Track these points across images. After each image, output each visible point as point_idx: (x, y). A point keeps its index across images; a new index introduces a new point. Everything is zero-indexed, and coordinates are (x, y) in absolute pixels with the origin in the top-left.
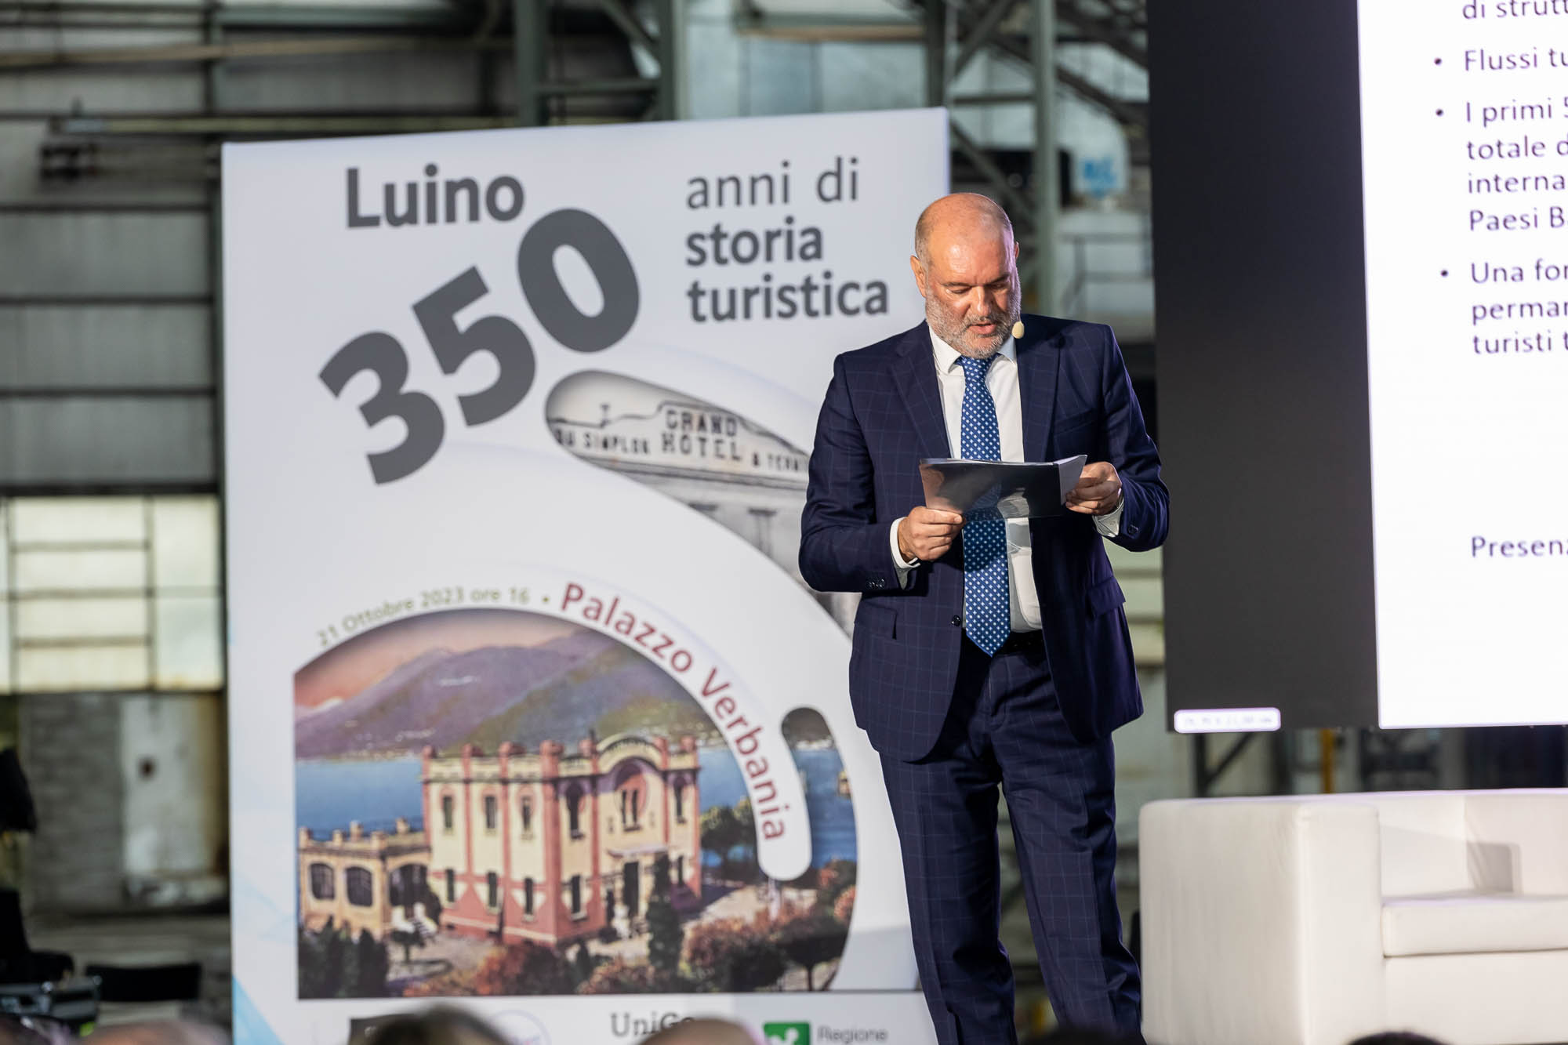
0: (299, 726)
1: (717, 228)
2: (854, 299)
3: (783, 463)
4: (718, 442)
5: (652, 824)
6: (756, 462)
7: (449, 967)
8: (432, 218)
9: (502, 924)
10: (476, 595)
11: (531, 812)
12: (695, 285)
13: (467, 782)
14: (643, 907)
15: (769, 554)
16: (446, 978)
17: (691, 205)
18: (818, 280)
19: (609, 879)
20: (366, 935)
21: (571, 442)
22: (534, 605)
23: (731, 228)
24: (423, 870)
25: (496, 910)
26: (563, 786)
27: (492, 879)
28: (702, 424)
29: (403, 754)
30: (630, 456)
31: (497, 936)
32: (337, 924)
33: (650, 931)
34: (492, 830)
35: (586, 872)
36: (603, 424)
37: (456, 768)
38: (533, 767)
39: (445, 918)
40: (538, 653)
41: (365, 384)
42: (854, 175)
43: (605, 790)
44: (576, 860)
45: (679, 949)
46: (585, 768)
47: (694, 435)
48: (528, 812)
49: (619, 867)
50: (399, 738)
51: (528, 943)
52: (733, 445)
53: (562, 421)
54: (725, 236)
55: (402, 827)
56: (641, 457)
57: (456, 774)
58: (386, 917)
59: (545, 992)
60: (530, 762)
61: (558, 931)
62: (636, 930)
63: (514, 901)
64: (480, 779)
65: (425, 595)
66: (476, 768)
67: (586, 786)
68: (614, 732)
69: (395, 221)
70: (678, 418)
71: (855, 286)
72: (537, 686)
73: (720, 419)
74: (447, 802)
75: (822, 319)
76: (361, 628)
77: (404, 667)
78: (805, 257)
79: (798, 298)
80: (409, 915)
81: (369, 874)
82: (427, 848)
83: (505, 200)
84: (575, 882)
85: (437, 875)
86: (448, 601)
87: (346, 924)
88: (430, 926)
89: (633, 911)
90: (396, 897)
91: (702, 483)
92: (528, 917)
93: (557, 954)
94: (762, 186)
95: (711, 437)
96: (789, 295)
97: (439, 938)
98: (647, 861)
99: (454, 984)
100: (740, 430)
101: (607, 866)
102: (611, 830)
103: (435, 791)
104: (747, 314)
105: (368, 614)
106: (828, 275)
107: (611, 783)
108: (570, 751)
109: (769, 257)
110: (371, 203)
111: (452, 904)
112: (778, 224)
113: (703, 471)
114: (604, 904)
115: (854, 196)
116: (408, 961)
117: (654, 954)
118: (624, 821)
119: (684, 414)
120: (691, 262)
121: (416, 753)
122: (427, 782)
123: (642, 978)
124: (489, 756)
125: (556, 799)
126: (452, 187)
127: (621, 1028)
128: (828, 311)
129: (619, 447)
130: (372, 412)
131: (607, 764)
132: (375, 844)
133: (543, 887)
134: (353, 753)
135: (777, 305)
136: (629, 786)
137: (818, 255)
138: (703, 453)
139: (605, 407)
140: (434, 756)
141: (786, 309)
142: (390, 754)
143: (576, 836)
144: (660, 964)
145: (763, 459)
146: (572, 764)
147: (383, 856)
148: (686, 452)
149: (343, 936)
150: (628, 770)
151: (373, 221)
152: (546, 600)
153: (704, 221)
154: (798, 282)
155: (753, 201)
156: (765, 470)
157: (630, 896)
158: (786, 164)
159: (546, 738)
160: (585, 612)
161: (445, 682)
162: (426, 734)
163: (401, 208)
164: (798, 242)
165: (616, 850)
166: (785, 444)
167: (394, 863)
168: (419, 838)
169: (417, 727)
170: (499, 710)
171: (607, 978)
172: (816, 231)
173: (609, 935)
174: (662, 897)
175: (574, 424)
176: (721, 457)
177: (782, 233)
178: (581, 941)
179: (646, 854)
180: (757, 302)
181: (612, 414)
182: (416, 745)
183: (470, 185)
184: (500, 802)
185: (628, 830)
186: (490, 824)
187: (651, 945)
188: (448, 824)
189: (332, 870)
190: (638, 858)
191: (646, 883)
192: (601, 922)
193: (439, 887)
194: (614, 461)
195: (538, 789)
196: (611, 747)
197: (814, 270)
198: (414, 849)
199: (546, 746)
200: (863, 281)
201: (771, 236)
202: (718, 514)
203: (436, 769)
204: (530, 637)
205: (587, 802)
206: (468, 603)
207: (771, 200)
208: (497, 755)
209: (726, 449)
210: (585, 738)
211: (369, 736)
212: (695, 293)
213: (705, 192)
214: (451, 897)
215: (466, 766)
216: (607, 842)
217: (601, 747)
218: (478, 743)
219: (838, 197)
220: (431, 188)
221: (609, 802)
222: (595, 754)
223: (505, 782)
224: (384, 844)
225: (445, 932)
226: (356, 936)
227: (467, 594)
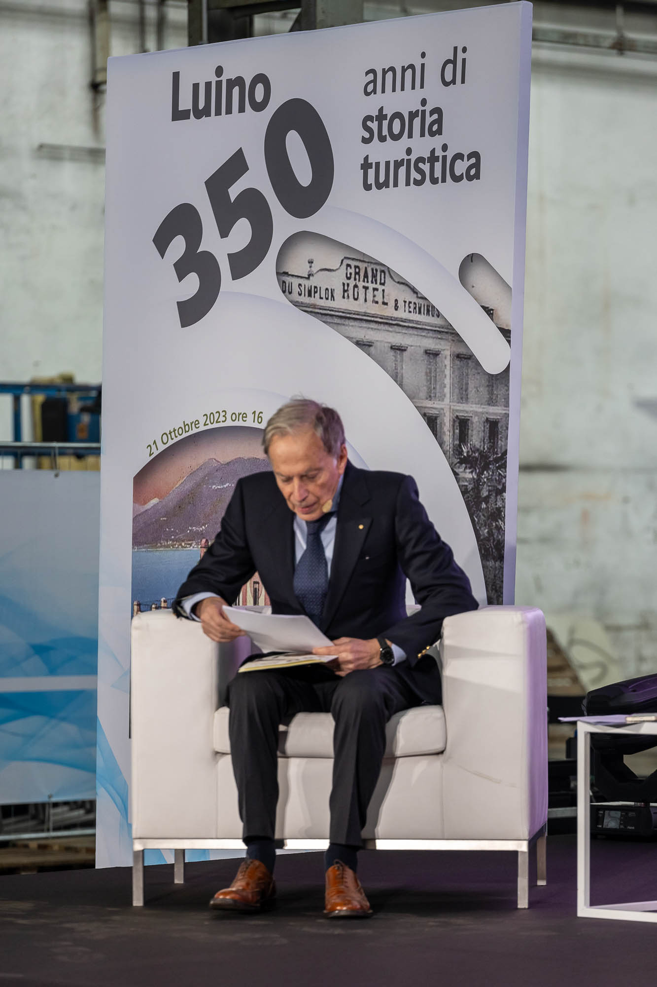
0: (134, 519)
1: (381, 110)
2: (461, 167)
3: (412, 305)
4: (375, 289)
6: (396, 308)
8: (218, 113)
10: (236, 416)
12: (366, 158)
15: (401, 385)
17: (367, 94)
18: (439, 153)
21: (290, 293)
23: (389, 111)
28: (366, 276)
29: (190, 543)
30: (323, 303)
36: (310, 275)
41: (178, 246)
42: (464, 60)
47: (361, 284)
48: (257, 594)
50: (188, 531)
52: (383, 291)
53: (286, 274)
54: (385, 117)
56: (329, 304)
65: (205, 416)
69: (199, 114)
70: (352, 271)
73: (376, 270)
75: (439, 185)
76: (171, 442)
77: (193, 474)
78: (432, 134)
79: (426, 167)
83: (259, 93)
86: (219, 420)
91: (364, 325)
94: (408, 75)
95: (371, 286)
96: (421, 165)
100: (388, 279)
104: (396, 185)
105: (174, 431)
106: (445, 148)
109: (410, 136)
110: (186, 103)
112: (417, 106)
113: (365, 314)
115: (463, 82)
119: (356, 267)
120: (365, 141)
121: (197, 544)
126: (231, 84)
128: (444, 180)
129: (317, 295)
130: (182, 269)
134: (164, 543)
135: (415, 175)
137: (439, 132)
138: (366, 300)
139: (311, 262)
141: (419, 177)
142: (184, 543)
145: (401, 304)
148: (356, 299)
151: (184, 115)
153: (373, 105)
154: (427, 155)
155: (403, 89)
156: (402, 314)
158: (423, 55)
161: (214, 486)
162: (203, 529)
163: (201, 105)
164: (429, 120)
166: (414, 291)
169: (199, 523)
172: (438, 111)
175: (293, 276)
176: (377, 302)
177: (419, 113)
180: (402, 171)
181: (315, 269)
183: (239, 81)
194: (314, 306)
197: (436, 142)
200: (465, 152)
201: (413, 115)
202: (372, 349)
206: (229, 423)
207: (413, 88)
209: (379, 294)
211: (172, 529)
212: (366, 166)
213: (374, 81)
219: (454, 82)
220: (219, 84)
227: (228, 416)
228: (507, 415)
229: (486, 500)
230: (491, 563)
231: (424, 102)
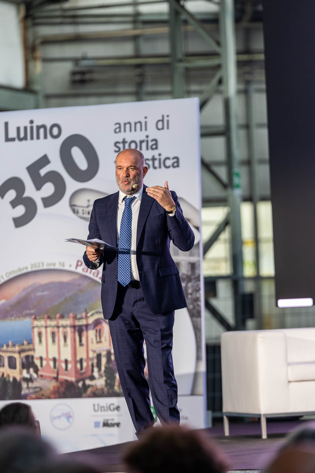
1: (124, 139)
2: (168, 163)
5: (106, 340)
7: (41, 389)
8: (32, 138)
9: (58, 374)
10: (48, 265)
11: (67, 337)
13: (46, 327)
14: (103, 368)
16: (40, 393)
17: (115, 132)
18: (157, 157)
19: (92, 359)
20: (14, 379)
21: (78, 213)
22: (67, 268)
23: (128, 140)
24: (32, 357)
25: (56, 370)
26: (77, 328)
27: (54, 360)
29: (26, 318)
31: (56, 379)
32: (5, 375)
33: (106, 376)
34: (54, 343)
35: (85, 357)
36: (88, 206)
37: (42, 323)
38: (67, 322)
39: (40, 373)
40: (68, 284)
41: (11, 194)
42: (168, 121)
43: (91, 329)
44: (81, 353)
45: (114, 382)
46: (83, 322)
48: (66, 337)
49: (95, 355)
50: (24, 312)
51: (66, 381)
53: (75, 206)
54: (126, 142)
55: (25, 343)
57: (42, 324)
58: (21, 373)
59: (72, 397)
60: (66, 320)
61: (76, 377)
62: (101, 376)
63: (61, 367)
64: (50, 326)
65: (32, 265)
66: (49, 322)
67: (84, 328)
68: (93, 310)
69: (20, 139)
71: (168, 158)
72: (68, 295)
74: (40, 334)
75: (158, 170)
76: (11, 276)
77: (25, 289)
78: (152, 149)
79: (150, 163)
80: (28, 372)
81: (15, 359)
82: (34, 350)
83: (55, 131)
84: (81, 361)
85: (37, 359)
86: (39, 267)
87: (8, 376)
88: (35, 375)
89: (100, 370)
90: (24, 366)
92: (66, 372)
93: (75, 384)
94: (138, 125)
97: (38, 380)
98: (104, 353)
99: (43, 395)
101: (91, 355)
102: (92, 342)
103: (36, 331)
105: (13, 271)
106: (160, 155)
107: (92, 327)
108: (79, 316)
110: (12, 134)
111: (42, 368)
112: (144, 138)
114: (90, 368)
115: (168, 128)
116: (28, 388)
117: (107, 384)
118: (96, 339)
120: (115, 152)
121: (30, 318)
122: (33, 328)
123: (103, 392)
124: (53, 318)
125: (75, 332)
126: (38, 128)
127: (96, 409)
128: (160, 167)
130: (14, 204)
131: (91, 320)
132: (17, 348)
133: (71, 362)
134: (10, 318)
136: (98, 328)
137: (156, 148)
139: (89, 201)
140: (35, 318)
142: (21, 318)
143: (81, 345)
144: (108, 387)
146: (79, 321)
147: (20, 352)
149: (7, 379)
150: (97, 323)
151: (13, 140)
152: (70, 266)
153: (119, 137)
154: (150, 157)
155: (135, 130)
157: (99, 365)
158: (146, 118)
159: (71, 312)
160: (83, 270)
161: (39, 294)
162: (32, 311)
163: (22, 135)
164: (150, 144)
165: (94, 349)
167: (23, 355)
168: (31, 346)
169: (30, 309)
170: (56, 303)
171: (92, 392)
172: (155, 140)
173: (92, 378)
174: (109, 365)
175: (79, 206)
177: (145, 141)
178: (83, 380)
179: (103, 350)
182: (30, 315)
183: (44, 126)
184: (56, 334)
185: (98, 342)
186: (54, 341)
187: (106, 381)
188: (40, 341)
189: (3, 358)
190: (101, 351)
191: (104, 360)
192: (89, 373)
193: (37, 362)
195: (69, 330)
196: (92, 315)
197: (155, 153)
198: (29, 350)
199: (71, 315)
200: (171, 156)
201: (141, 142)
203: (36, 323)
204: (65, 278)
205: (85, 333)
206: (45, 267)
207: (141, 130)
208: (55, 318)
210: (84, 312)
211: (14, 312)
213: (120, 127)
214: (42, 366)
215: (46, 322)
216: (91, 347)
217: (89, 315)
218: (49, 314)
219: (163, 128)
220: (32, 128)
221: (92, 333)
222: (87, 317)
223: (58, 327)
224: (20, 349)
225: (40, 378)
226: (11, 379)
227: (45, 264)
228: (199, 261)
229: (191, 294)
230: (195, 319)
231: (147, 137)
